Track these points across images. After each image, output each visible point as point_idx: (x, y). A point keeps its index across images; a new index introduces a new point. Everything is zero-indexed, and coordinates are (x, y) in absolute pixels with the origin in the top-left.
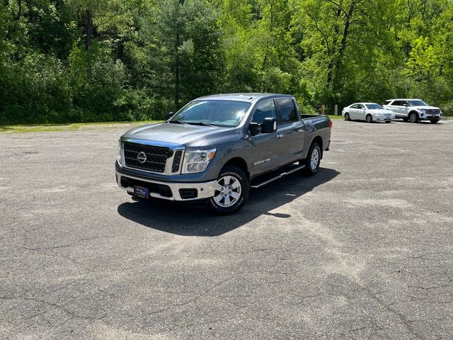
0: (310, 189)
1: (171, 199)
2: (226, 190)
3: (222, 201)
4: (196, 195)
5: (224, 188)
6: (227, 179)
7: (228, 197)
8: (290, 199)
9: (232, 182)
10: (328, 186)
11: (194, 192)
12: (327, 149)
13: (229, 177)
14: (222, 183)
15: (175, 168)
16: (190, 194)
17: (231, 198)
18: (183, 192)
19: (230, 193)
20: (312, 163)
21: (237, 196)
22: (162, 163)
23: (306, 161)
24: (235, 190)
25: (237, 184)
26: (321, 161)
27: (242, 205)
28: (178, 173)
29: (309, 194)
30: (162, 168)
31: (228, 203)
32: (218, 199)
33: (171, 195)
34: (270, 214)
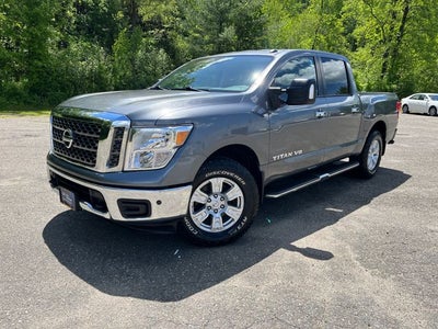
0: (366, 201)
1: (107, 216)
2: (216, 202)
3: (209, 221)
4: (148, 212)
5: (212, 197)
6: (217, 184)
7: (218, 215)
8: (334, 218)
9: (226, 188)
10: (397, 197)
11: (145, 207)
12: (392, 142)
13: (222, 180)
14: (208, 190)
15: (113, 161)
16: (138, 209)
17: (225, 218)
18: (124, 205)
19: (223, 207)
20: (369, 161)
21: (235, 214)
22: (92, 150)
23: (361, 158)
24: (233, 203)
25: (236, 192)
26: (383, 157)
27: (245, 229)
28: (117, 169)
29: (365, 209)
30: (92, 157)
31: (218, 225)
32: (199, 218)
33: (105, 209)
34: (294, 249)
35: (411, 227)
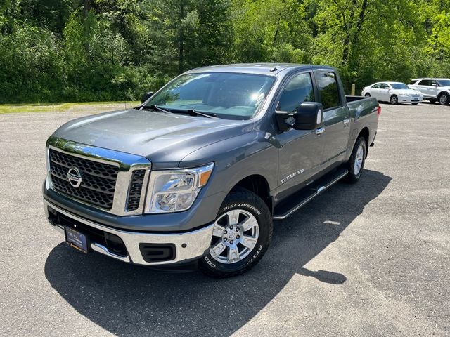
0: (359, 211)
1: (126, 260)
2: (232, 233)
3: (225, 253)
5: (228, 229)
6: (233, 215)
7: (235, 245)
9: (242, 218)
10: (384, 203)
11: (170, 250)
12: (372, 145)
13: (238, 212)
14: (224, 222)
15: (133, 203)
16: (161, 253)
17: (241, 247)
18: (146, 249)
19: (238, 237)
20: (355, 166)
21: (250, 243)
22: (107, 192)
23: (349, 165)
24: (248, 233)
25: (251, 223)
27: (260, 257)
28: (139, 211)
29: (359, 221)
30: (108, 200)
31: (235, 256)
32: (217, 251)
33: (124, 252)
34: (307, 273)
35: (406, 239)
